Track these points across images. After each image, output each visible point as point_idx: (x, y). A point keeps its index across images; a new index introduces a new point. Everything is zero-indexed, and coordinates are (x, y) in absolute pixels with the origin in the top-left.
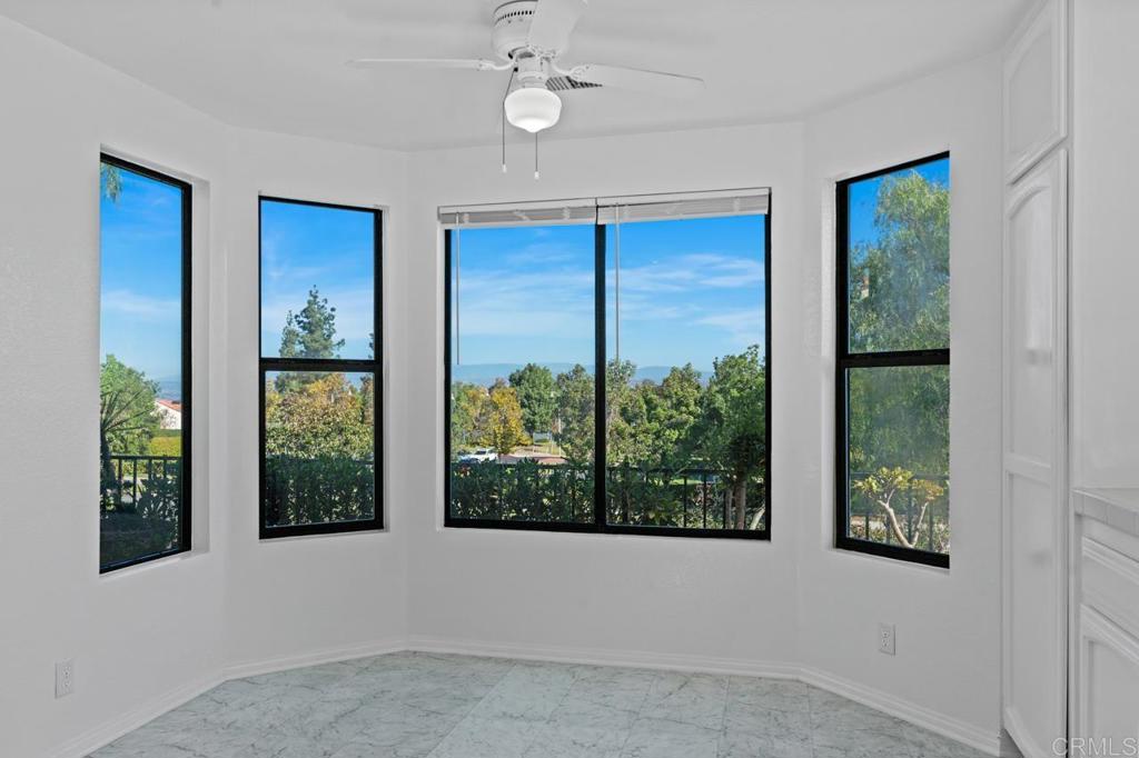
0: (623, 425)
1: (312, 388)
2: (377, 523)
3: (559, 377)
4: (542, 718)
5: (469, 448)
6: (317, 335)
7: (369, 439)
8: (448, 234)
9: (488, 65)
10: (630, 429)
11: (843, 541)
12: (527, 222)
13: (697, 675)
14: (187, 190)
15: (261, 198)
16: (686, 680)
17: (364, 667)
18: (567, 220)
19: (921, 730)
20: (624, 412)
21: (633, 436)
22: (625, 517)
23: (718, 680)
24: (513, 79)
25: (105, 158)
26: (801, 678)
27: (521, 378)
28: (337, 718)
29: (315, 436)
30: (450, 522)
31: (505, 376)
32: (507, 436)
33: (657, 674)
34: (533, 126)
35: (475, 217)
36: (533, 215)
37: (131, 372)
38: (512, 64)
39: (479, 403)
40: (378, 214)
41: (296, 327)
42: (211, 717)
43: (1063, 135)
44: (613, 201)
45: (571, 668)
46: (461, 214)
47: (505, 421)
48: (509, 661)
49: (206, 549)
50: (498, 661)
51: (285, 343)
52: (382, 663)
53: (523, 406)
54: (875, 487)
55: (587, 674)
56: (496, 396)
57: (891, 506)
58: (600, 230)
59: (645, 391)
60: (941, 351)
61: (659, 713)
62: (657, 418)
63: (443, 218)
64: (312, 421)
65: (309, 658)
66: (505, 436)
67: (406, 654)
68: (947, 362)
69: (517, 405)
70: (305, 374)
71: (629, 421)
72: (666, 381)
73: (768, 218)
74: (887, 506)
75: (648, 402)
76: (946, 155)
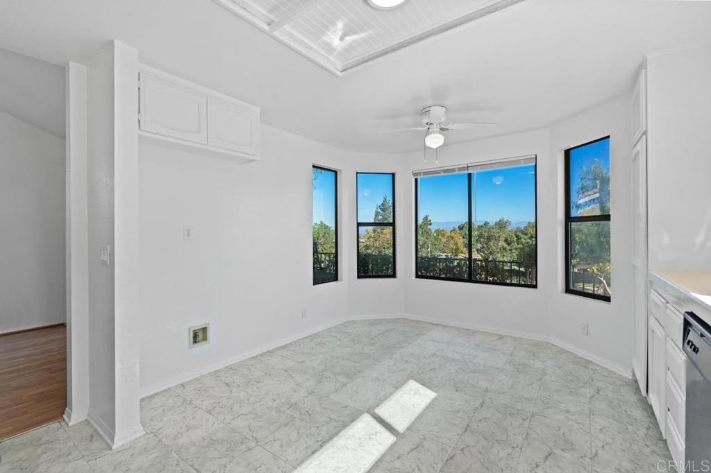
0: (506, 246)
1: (385, 231)
2: (394, 276)
3: (478, 227)
4: (444, 343)
5: (442, 254)
6: (386, 213)
7: (391, 250)
8: (416, 180)
9: (420, 128)
10: (508, 248)
11: (568, 290)
12: (443, 174)
13: (506, 336)
14: (336, 172)
15: (357, 173)
16: (501, 337)
17: (389, 321)
18: (457, 173)
19: (597, 365)
20: (506, 240)
21: (510, 250)
22: (486, 278)
23: (515, 339)
24: (428, 132)
25: (314, 166)
26: (550, 342)
27: (463, 227)
28: (379, 335)
29: (384, 248)
30: (417, 276)
31: (457, 226)
32: (457, 250)
33: (491, 334)
34: (434, 146)
35: (425, 173)
36: (445, 171)
37: (327, 227)
38: (428, 126)
39: (446, 237)
40: (393, 175)
41: (379, 210)
42: (343, 330)
43: (644, 129)
44: (474, 165)
45: (458, 329)
46: (420, 173)
47: (456, 244)
48: (437, 325)
49: (342, 280)
50: (433, 324)
51: (376, 216)
52: (396, 321)
53: (464, 238)
54: (595, 271)
55: (464, 331)
56: (453, 234)
57: (604, 279)
58: (470, 175)
59: (515, 232)
60: (606, 215)
61: (488, 346)
62: (522, 243)
63: (415, 174)
64: (383, 243)
65: (372, 316)
66: (456, 250)
67: (402, 319)
68: (609, 220)
69: (461, 238)
70: (382, 227)
71: (509, 244)
72: (526, 227)
73: (536, 165)
74: (602, 279)
75: (517, 236)
76: (608, 137)
